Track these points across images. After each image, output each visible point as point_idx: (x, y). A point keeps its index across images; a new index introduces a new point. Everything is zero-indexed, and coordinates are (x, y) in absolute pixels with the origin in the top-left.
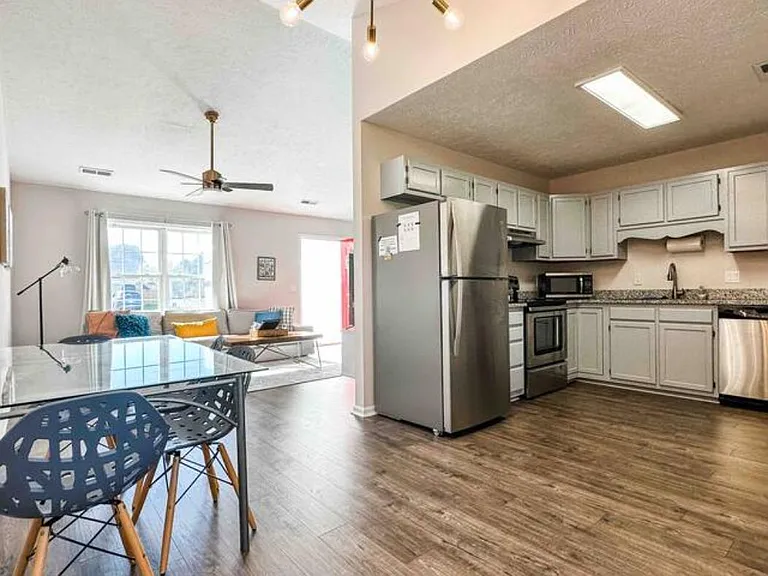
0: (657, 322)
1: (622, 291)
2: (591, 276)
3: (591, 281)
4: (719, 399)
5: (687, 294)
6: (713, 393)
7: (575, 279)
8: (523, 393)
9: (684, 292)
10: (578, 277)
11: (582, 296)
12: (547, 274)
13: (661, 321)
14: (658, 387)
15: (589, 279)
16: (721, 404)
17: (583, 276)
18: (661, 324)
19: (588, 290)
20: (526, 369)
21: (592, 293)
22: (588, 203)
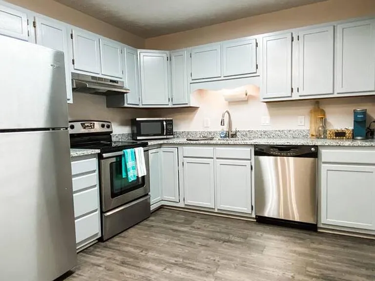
0: (215, 158)
1: (196, 133)
2: (172, 120)
3: (172, 124)
4: (256, 218)
5: (238, 134)
6: (251, 214)
7: (160, 123)
8: (99, 236)
9: (236, 132)
10: (162, 121)
11: (165, 137)
12: (138, 119)
13: (217, 158)
14: (216, 211)
15: (170, 123)
16: (257, 222)
17: (166, 121)
18: (217, 160)
19: (170, 132)
20: (102, 213)
21: (172, 135)
22: (169, 59)
